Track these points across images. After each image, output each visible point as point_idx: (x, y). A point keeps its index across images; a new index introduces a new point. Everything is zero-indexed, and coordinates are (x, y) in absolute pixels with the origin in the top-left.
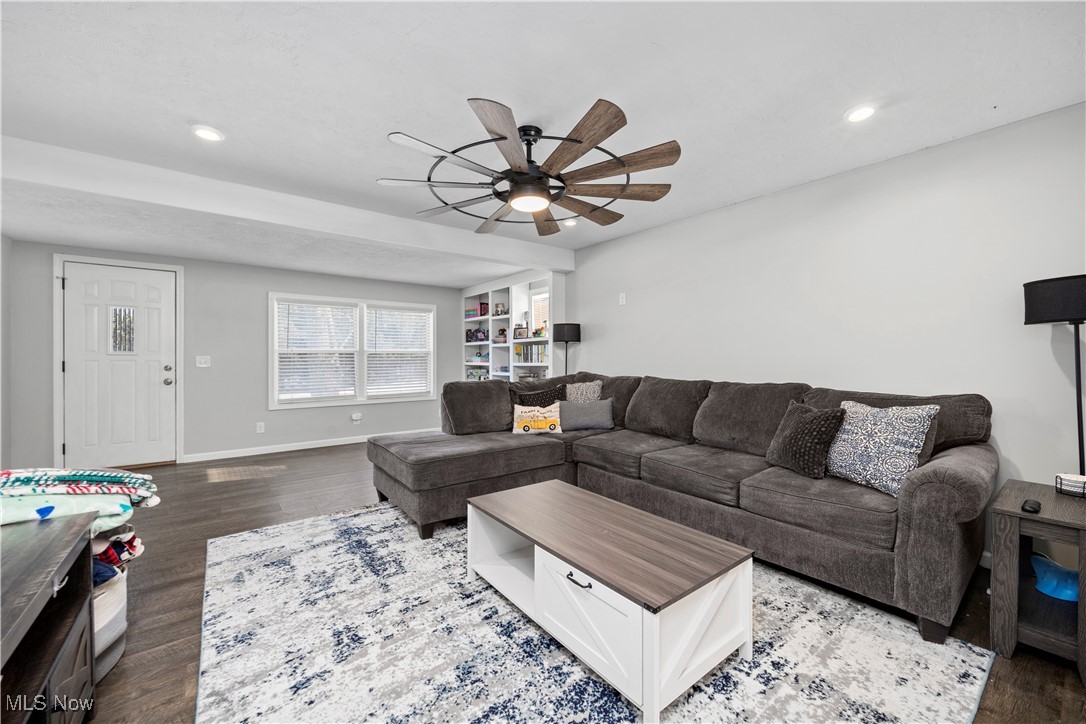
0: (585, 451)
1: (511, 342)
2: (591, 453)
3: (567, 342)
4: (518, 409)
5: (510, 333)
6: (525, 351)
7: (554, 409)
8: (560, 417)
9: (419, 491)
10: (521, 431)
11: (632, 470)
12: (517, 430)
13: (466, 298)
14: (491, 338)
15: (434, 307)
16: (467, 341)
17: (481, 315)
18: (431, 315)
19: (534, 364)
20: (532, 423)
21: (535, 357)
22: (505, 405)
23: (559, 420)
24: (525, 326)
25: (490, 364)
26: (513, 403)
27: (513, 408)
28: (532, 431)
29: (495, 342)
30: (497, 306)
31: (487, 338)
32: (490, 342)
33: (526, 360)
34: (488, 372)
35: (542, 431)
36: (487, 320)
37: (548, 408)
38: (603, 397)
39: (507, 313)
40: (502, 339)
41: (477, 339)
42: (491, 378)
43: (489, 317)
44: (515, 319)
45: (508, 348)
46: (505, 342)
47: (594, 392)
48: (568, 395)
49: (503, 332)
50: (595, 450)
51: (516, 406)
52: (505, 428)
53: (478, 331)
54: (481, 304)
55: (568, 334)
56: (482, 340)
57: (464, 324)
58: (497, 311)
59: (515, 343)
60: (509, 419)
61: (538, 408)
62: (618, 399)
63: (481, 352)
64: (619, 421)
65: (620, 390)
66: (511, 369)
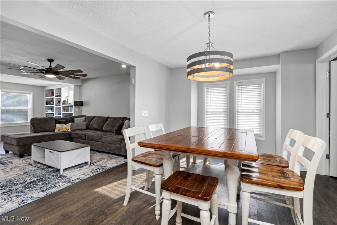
0: (74, 135)
1: (61, 106)
2: (75, 135)
3: (78, 106)
4: (57, 125)
5: (61, 103)
6: (66, 108)
7: (69, 125)
8: (71, 127)
9: (19, 145)
10: (57, 131)
11: (84, 138)
12: (56, 131)
13: (46, 90)
14: (55, 104)
15: (32, 93)
16: (47, 105)
17: (52, 96)
18: (31, 95)
19: (69, 112)
20: (61, 129)
21: (69, 110)
22: (53, 124)
23: (70, 128)
24: (67, 100)
25: (54, 112)
26: (56, 123)
27: (56, 125)
28: (61, 131)
29: (56, 105)
30: (57, 93)
31: (53, 104)
32: (54, 105)
33: (67, 111)
34: (54, 115)
35: (64, 131)
36: (54, 98)
37: (67, 125)
38: (85, 121)
39: (60, 96)
40: (59, 104)
41: (50, 104)
42: (54, 117)
43: (54, 97)
44: (63, 98)
45: (61, 107)
46: (60, 105)
47: (82, 120)
48: (75, 121)
49: (59, 102)
50: (76, 134)
51: (57, 124)
52: (52, 130)
53: (51, 101)
54: (52, 92)
55: (79, 104)
56: (52, 104)
57: (45, 99)
58: (57, 95)
59: (63, 106)
60: (54, 128)
61: (64, 125)
62: (89, 122)
63: (52, 109)
64: (88, 128)
65: (89, 119)
66: (61, 114)
